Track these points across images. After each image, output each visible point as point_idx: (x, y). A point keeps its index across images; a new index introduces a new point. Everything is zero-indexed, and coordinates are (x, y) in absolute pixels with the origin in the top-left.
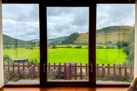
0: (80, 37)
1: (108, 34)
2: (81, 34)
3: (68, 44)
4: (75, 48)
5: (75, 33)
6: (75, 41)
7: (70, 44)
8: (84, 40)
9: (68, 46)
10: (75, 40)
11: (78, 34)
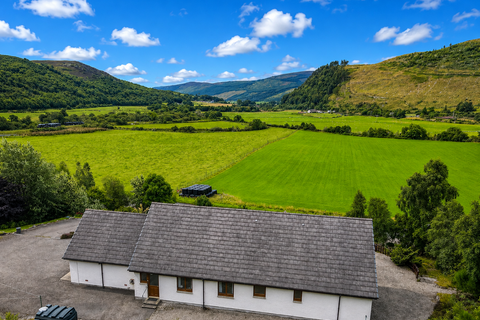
0: (352, 82)
1: (468, 72)
2: (357, 67)
3: (306, 109)
4: (329, 131)
5: (336, 63)
6: (333, 97)
7: (313, 108)
8: (366, 92)
9: (303, 124)
10: (331, 93)
11: (346, 68)
